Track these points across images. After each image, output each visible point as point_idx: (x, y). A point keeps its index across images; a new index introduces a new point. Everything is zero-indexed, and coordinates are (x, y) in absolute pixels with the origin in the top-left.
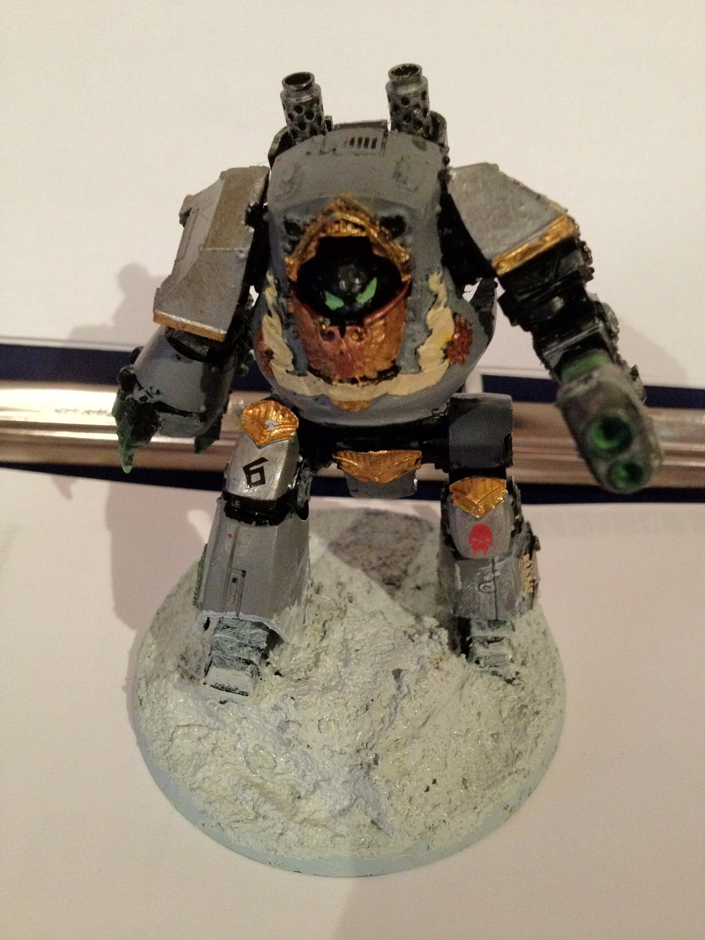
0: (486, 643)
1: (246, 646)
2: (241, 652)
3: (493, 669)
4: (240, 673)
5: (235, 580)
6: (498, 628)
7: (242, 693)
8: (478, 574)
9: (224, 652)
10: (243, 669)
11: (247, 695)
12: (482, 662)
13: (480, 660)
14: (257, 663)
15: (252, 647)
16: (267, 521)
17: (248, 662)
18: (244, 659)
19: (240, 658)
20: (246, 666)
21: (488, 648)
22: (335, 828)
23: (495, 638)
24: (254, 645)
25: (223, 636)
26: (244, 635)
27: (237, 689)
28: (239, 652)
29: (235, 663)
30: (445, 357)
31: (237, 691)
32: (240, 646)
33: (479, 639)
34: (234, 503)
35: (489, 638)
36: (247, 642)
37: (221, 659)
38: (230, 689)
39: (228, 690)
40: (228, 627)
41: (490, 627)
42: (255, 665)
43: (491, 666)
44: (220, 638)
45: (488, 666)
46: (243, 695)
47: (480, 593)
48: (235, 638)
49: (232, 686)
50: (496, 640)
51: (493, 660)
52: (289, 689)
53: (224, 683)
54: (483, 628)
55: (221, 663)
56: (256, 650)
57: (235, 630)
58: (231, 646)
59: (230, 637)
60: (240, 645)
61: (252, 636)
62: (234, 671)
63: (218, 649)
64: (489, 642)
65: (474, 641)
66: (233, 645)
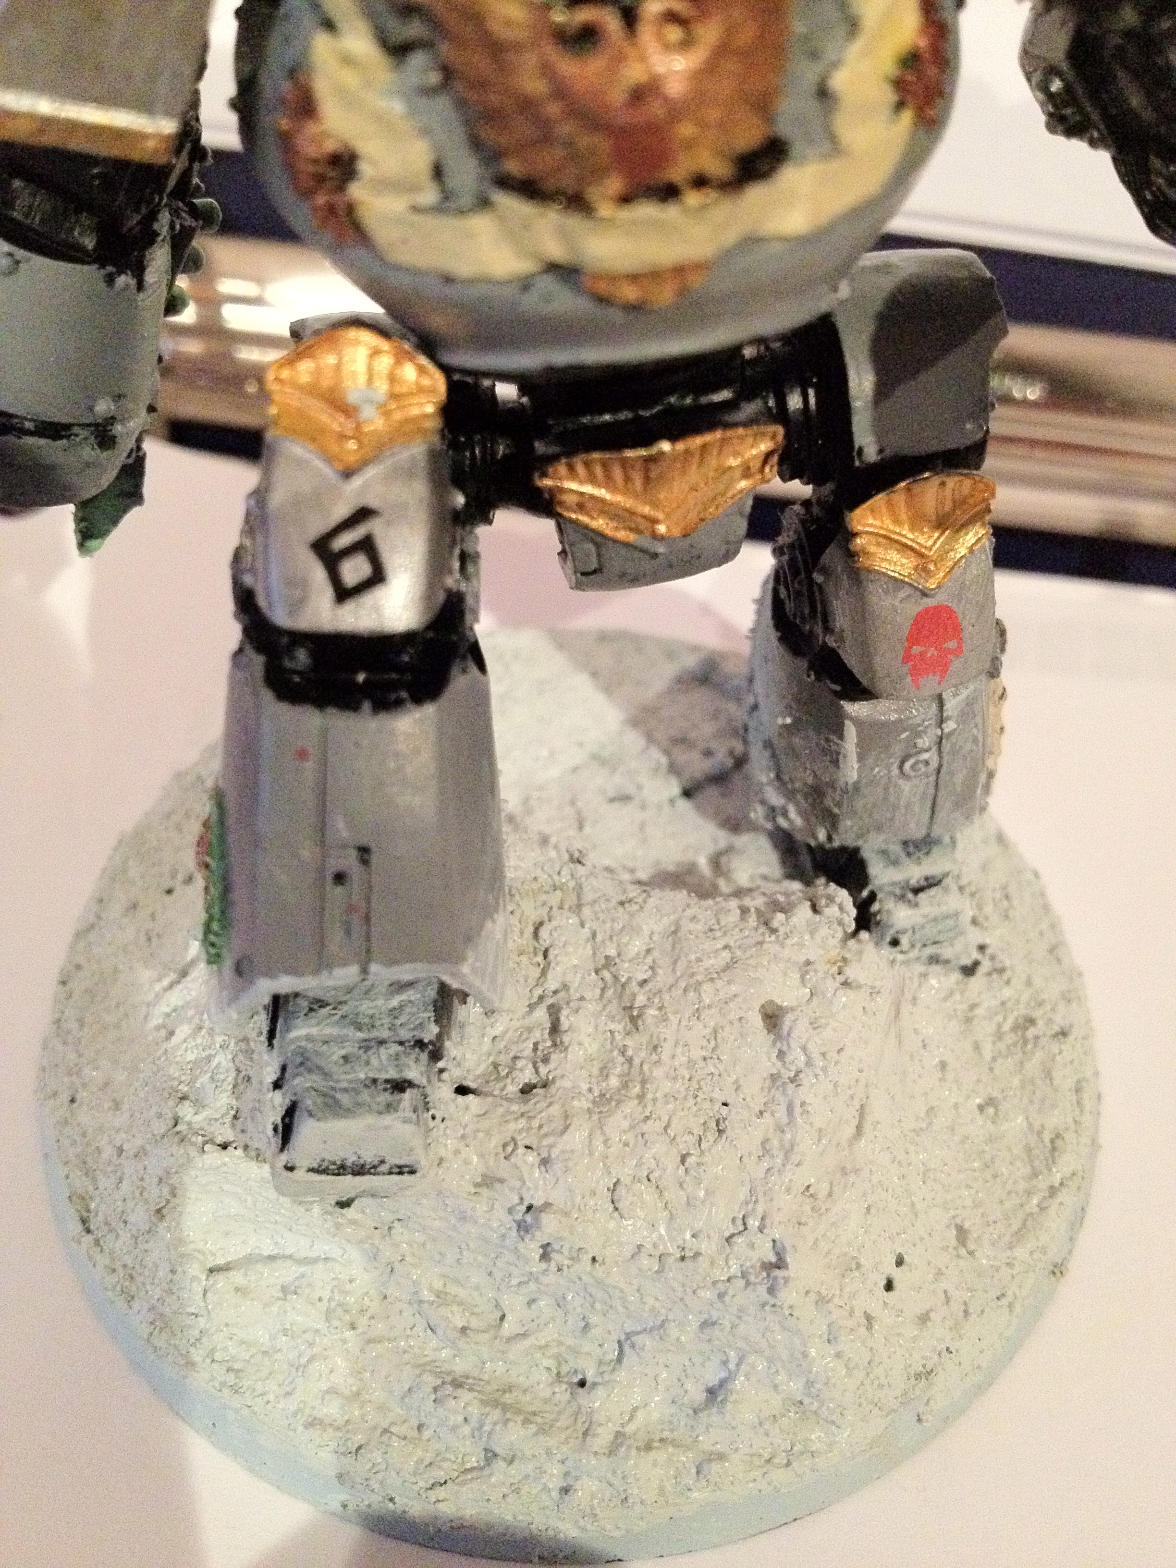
0: (910, 895)
1: (382, 1042)
2: (374, 1062)
3: (930, 950)
4: (387, 1120)
5: (340, 878)
6: (928, 853)
7: (400, 1170)
8: (903, 736)
9: (326, 1075)
10: (390, 1108)
11: (412, 1172)
12: (905, 941)
13: (900, 936)
14: (424, 1081)
15: (401, 1043)
16: (404, 694)
17: (400, 1086)
18: (387, 1081)
19: (375, 1081)
20: (397, 1096)
21: (916, 905)
22: (696, 1440)
23: (927, 879)
24: (405, 1034)
25: (314, 1031)
26: (372, 1017)
27: (382, 1162)
28: (368, 1063)
29: (365, 1096)
30: (900, 105)
31: (384, 1168)
32: (367, 1049)
33: (891, 889)
34: (293, 658)
35: (913, 882)
36: (385, 1034)
37: (325, 1095)
38: (363, 1166)
39: (360, 1170)
40: (322, 1004)
41: (909, 854)
42: (419, 1087)
43: (925, 945)
44: (309, 1038)
45: (918, 945)
46: (401, 1173)
47: (901, 782)
48: (350, 1032)
49: (369, 1158)
50: (931, 883)
51: (930, 932)
52: (512, 1126)
53: (342, 1155)
54: (895, 863)
55: (326, 1105)
56: (414, 1046)
57: (344, 1009)
58: (343, 1052)
59: (334, 1031)
60: (366, 1046)
61: (395, 1013)
62: (370, 1119)
63: (310, 1071)
64: (917, 891)
65: (880, 896)
66: (349, 1049)
